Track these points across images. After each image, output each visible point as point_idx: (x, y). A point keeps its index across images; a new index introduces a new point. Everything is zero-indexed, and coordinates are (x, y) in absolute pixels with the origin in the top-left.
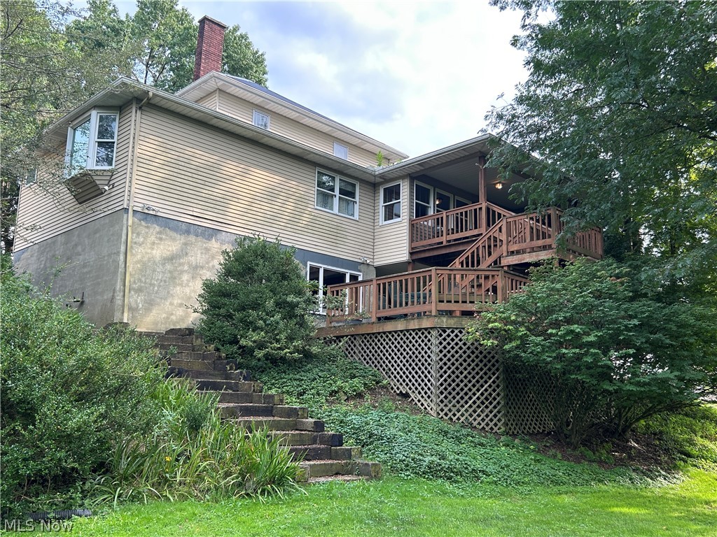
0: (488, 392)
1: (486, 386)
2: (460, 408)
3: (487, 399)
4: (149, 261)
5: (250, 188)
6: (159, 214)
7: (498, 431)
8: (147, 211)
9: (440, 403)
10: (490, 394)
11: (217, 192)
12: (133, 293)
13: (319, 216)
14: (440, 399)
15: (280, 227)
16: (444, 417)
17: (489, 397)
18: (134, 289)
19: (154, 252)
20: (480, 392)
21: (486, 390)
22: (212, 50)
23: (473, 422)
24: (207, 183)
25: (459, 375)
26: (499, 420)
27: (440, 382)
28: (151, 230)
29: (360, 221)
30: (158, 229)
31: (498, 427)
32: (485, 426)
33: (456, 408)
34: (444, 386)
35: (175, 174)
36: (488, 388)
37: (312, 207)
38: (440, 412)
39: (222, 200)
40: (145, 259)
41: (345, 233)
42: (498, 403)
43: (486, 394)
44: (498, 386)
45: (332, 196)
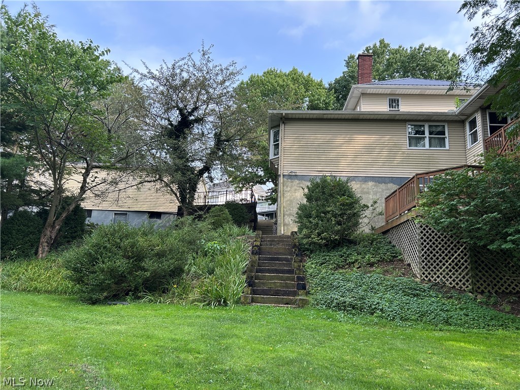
0: (458, 260)
1: (456, 255)
2: (437, 272)
3: (457, 265)
4: (294, 199)
5: (355, 148)
6: (297, 174)
7: (466, 289)
8: (291, 174)
9: (422, 269)
10: (459, 261)
11: (332, 155)
12: (286, 216)
13: (412, 153)
14: (422, 266)
15: (379, 166)
16: (425, 278)
17: (458, 263)
18: (287, 215)
19: (297, 194)
20: (451, 260)
21: (456, 258)
22: (365, 72)
23: (446, 282)
24: (326, 152)
25: (435, 248)
26: (467, 281)
27: (422, 254)
28: (294, 183)
29: (450, 149)
30: (298, 182)
31: (466, 286)
32: (456, 285)
33: (433, 272)
34: (424, 257)
35: (306, 151)
36: (457, 257)
37: (406, 148)
38: (422, 275)
39: (336, 159)
40: (292, 198)
41: (436, 160)
42: (466, 268)
43: (456, 261)
44: (465, 255)
45: (424, 138)
